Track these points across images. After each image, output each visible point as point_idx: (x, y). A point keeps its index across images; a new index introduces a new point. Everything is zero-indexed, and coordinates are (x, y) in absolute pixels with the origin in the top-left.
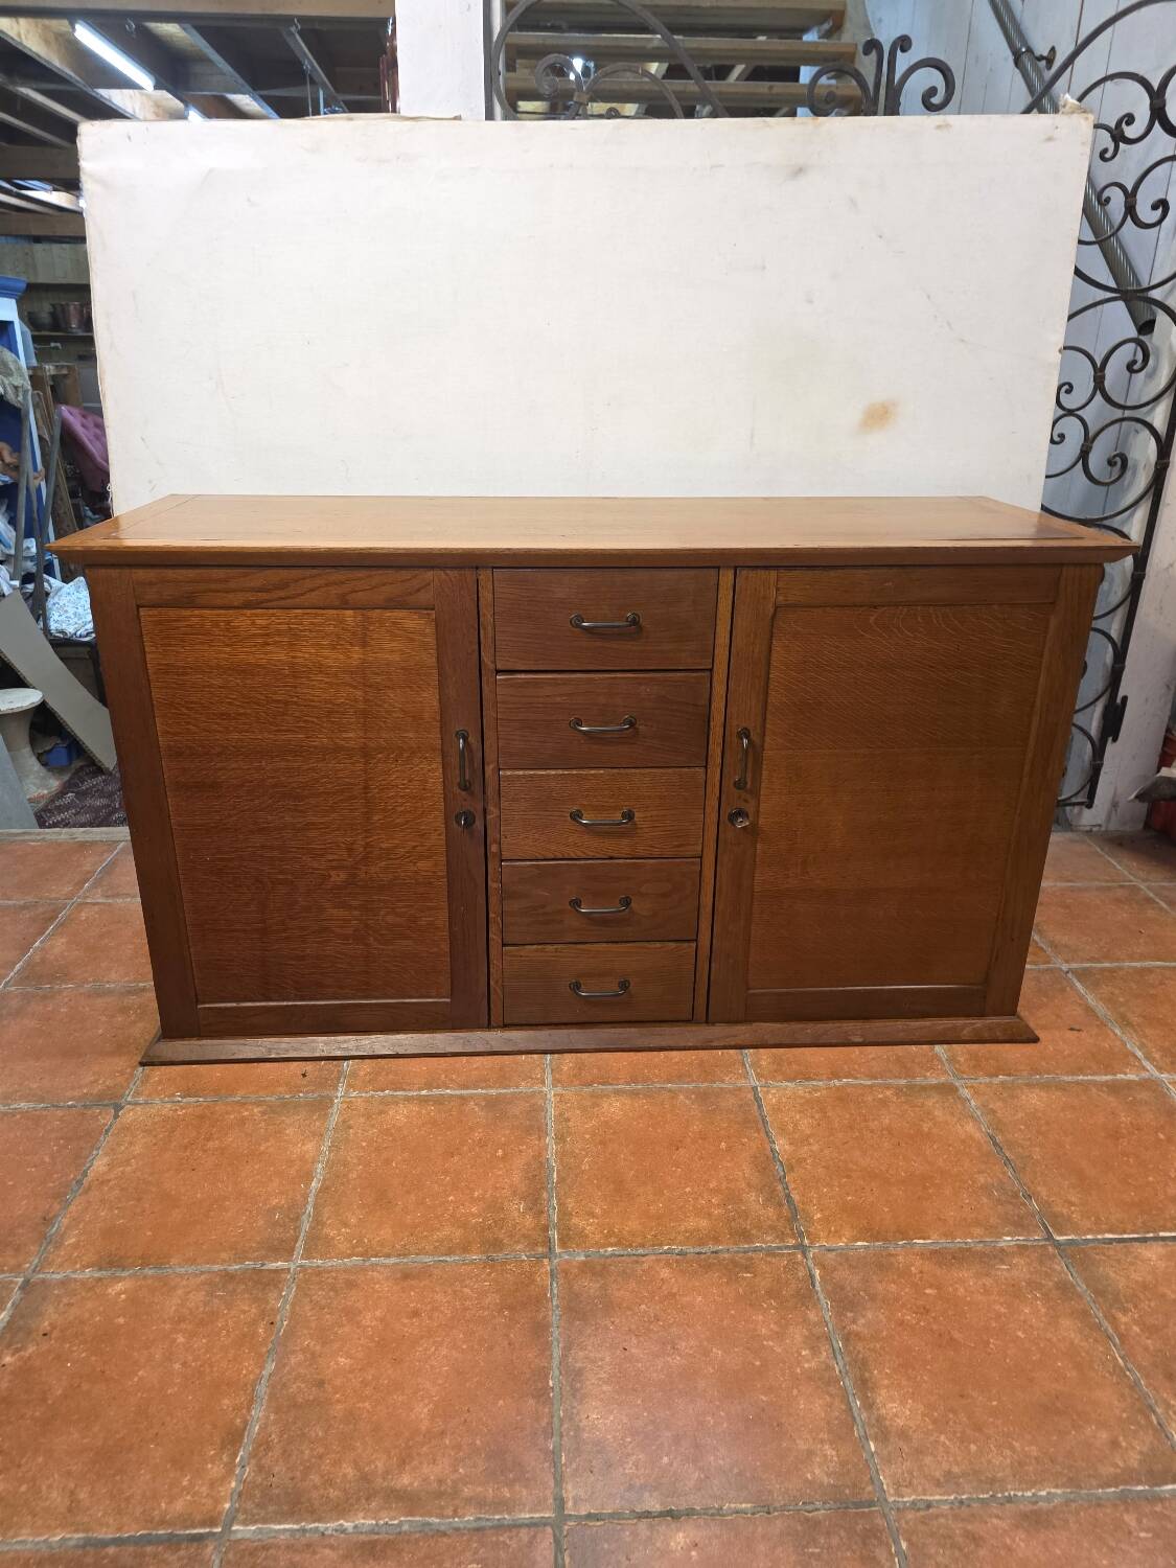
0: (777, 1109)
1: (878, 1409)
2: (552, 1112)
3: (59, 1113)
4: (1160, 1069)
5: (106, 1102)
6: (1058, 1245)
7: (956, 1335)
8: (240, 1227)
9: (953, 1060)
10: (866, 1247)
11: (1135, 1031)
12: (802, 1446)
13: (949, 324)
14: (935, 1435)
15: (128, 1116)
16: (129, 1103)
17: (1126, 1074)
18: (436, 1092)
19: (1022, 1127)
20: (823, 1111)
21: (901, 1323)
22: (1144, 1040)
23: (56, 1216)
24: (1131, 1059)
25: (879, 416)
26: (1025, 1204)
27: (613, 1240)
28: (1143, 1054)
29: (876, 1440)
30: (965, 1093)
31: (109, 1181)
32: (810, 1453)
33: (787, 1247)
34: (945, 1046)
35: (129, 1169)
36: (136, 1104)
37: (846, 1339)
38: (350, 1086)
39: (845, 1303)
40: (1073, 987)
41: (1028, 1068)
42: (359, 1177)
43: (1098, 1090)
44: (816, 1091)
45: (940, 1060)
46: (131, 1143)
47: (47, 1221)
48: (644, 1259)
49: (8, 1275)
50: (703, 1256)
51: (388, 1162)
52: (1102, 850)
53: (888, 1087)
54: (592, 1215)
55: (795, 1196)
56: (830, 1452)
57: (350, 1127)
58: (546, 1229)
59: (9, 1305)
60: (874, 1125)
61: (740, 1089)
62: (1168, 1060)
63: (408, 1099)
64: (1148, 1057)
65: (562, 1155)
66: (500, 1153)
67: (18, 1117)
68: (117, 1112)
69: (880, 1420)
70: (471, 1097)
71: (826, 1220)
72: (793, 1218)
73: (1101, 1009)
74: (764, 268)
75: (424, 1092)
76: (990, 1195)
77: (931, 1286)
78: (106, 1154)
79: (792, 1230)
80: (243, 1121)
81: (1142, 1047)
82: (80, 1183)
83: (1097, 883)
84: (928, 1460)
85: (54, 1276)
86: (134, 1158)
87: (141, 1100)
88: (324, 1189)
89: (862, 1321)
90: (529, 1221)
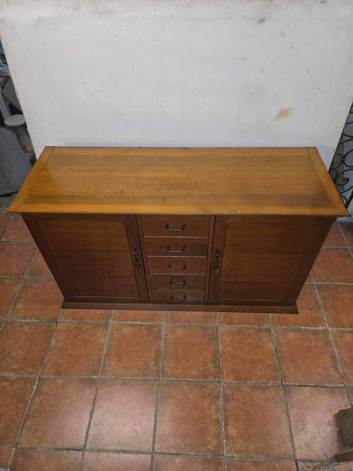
0: (222, 335)
1: (228, 431)
2: (164, 332)
3: (43, 324)
4: (329, 326)
5: (54, 321)
6: (283, 386)
7: (251, 411)
8: (86, 365)
9: (273, 319)
10: (235, 383)
11: (327, 311)
12: (208, 439)
13: (314, 82)
14: (239, 439)
15: (60, 326)
16: (59, 322)
17: (319, 327)
18: (135, 323)
19: (285, 345)
20: (234, 336)
21: (239, 407)
22: (328, 315)
23: (44, 358)
24: (323, 321)
25: (284, 113)
26: (278, 372)
27: (174, 376)
28: (327, 320)
29: (225, 439)
30: (273, 332)
31: (56, 348)
32: (210, 441)
33: (216, 381)
34: (272, 314)
35: (60, 344)
36: (61, 322)
37: (224, 411)
38: (114, 319)
39: (227, 400)
40: (315, 292)
41: (293, 324)
42: (114, 351)
43: (310, 333)
44: (233, 329)
45: (269, 319)
46: (60, 336)
47: (43, 359)
48: (181, 382)
49: (35, 375)
50: (195, 383)
51: (122, 346)
52: (342, 231)
53: (252, 328)
54: (170, 368)
55: (221, 365)
56: (214, 442)
57: (113, 334)
58: (158, 371)
59: (36, 384)
60: (246, 342)
61: (213, 327)
62: (333, 323)
63: (128, 325)
64: (328, 322)
65: (165, 347)
66: (149, 345)
67: (33, 324)
68: (57, 324)
69: (228, 434)
70: (144, 325)
71: (227, 373)
72: (219, 372)
73: (320, 301)
74: (246, 59)
75: (132, 323)
76: (270, 368)
77: (248, 396)
78: (55, 339)
79: (218, 376)
80: (87, 330)
81: (327, 317)
82: (49, 347)
83: (336, 247)
84: (236, 446)
85: (45, 377)
86: (61, 340)
87: (62, 320)
88: (106, 355)
89: (229, 405)
90: (154, 368)
